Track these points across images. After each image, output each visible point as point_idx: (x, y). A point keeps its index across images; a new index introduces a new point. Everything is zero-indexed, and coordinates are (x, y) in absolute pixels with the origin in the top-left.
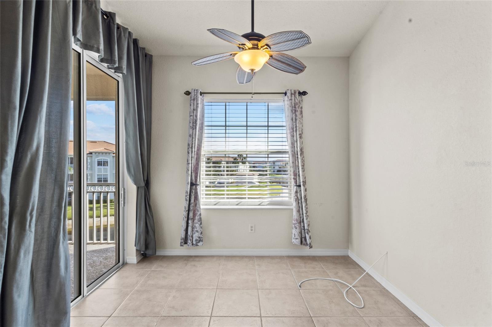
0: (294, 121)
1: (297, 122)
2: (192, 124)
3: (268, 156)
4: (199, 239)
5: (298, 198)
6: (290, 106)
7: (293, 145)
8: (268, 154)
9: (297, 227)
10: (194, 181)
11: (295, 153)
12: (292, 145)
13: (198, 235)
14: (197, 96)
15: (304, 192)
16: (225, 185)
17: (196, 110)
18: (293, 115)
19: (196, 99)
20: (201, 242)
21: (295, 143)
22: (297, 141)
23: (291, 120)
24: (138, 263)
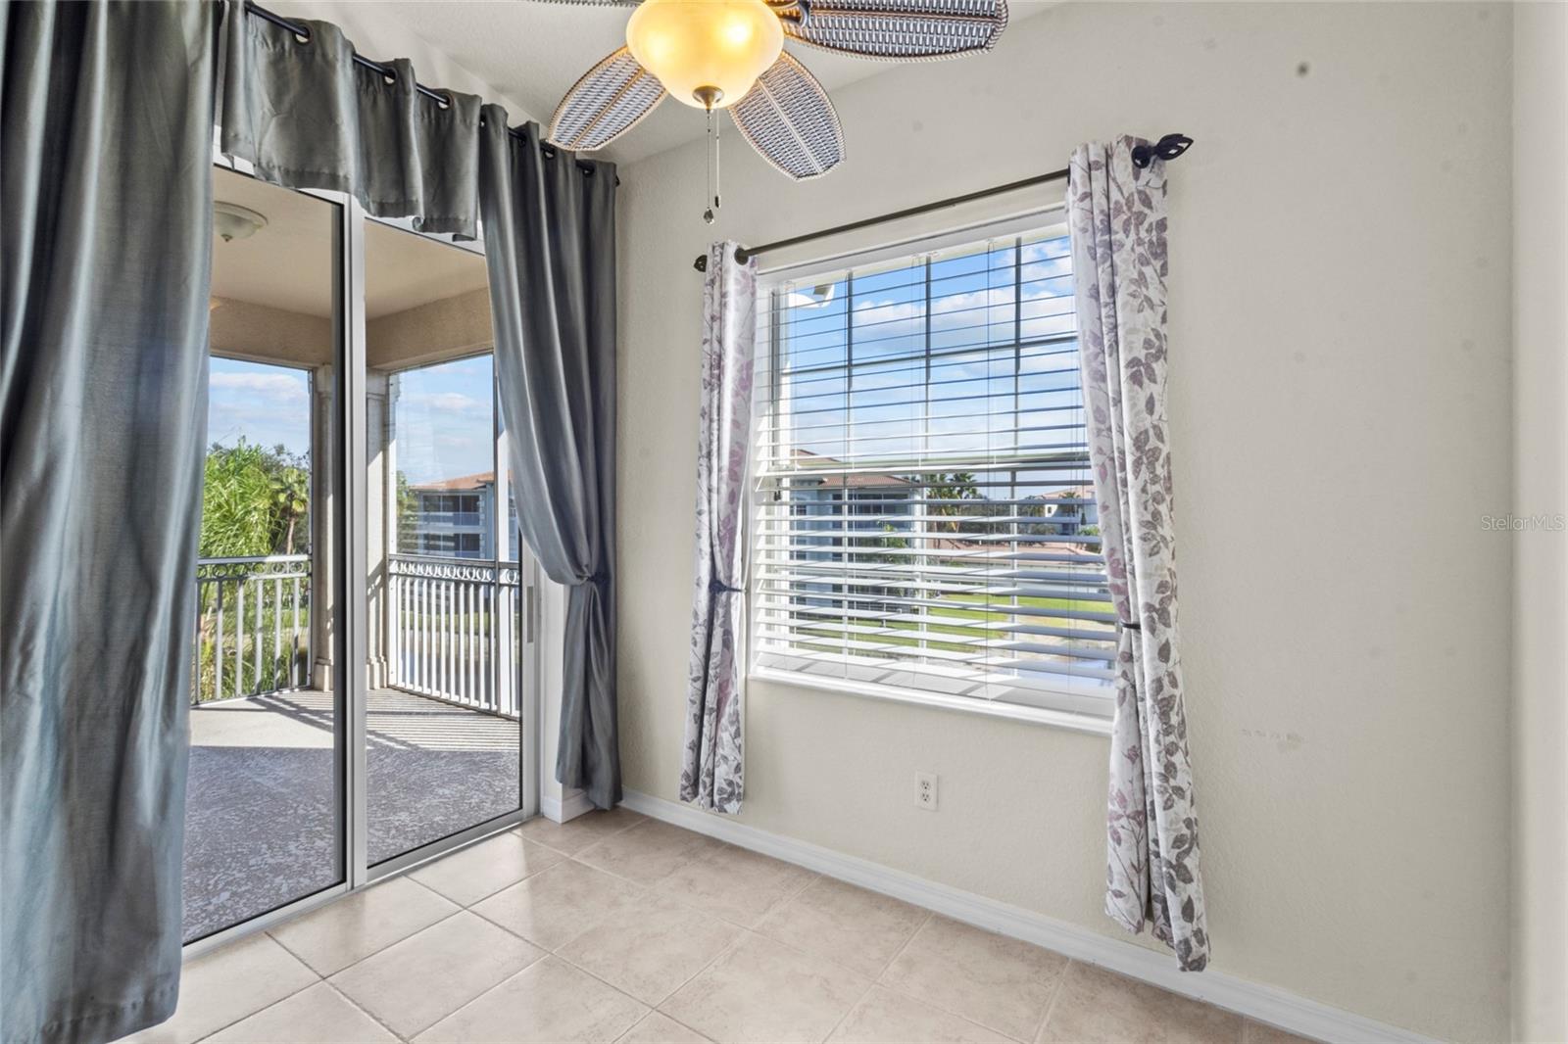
0: (1104, 297)
1: (1120, 298)
2: (709, 372)
3: (1014, 477)
4: (729, 789)
5: (1134, 687)
6: (1084, 230)
7: (1103, 422)
8: (1013, 471)
9: (1123, 836)
10: (721, 576)
11: (1113, 459)
12: (1097, 419)
13: (727, 774)
14: (721, 269)
15: (1152, 659)
16: (845, 596)
17: (721, 318)
18: (1100, 270)
19: (718, 278)
20: (734, 802)
21: (1112, 409)
22: (1118, 402)
23: (1091, 296)
24: (568, 823)
